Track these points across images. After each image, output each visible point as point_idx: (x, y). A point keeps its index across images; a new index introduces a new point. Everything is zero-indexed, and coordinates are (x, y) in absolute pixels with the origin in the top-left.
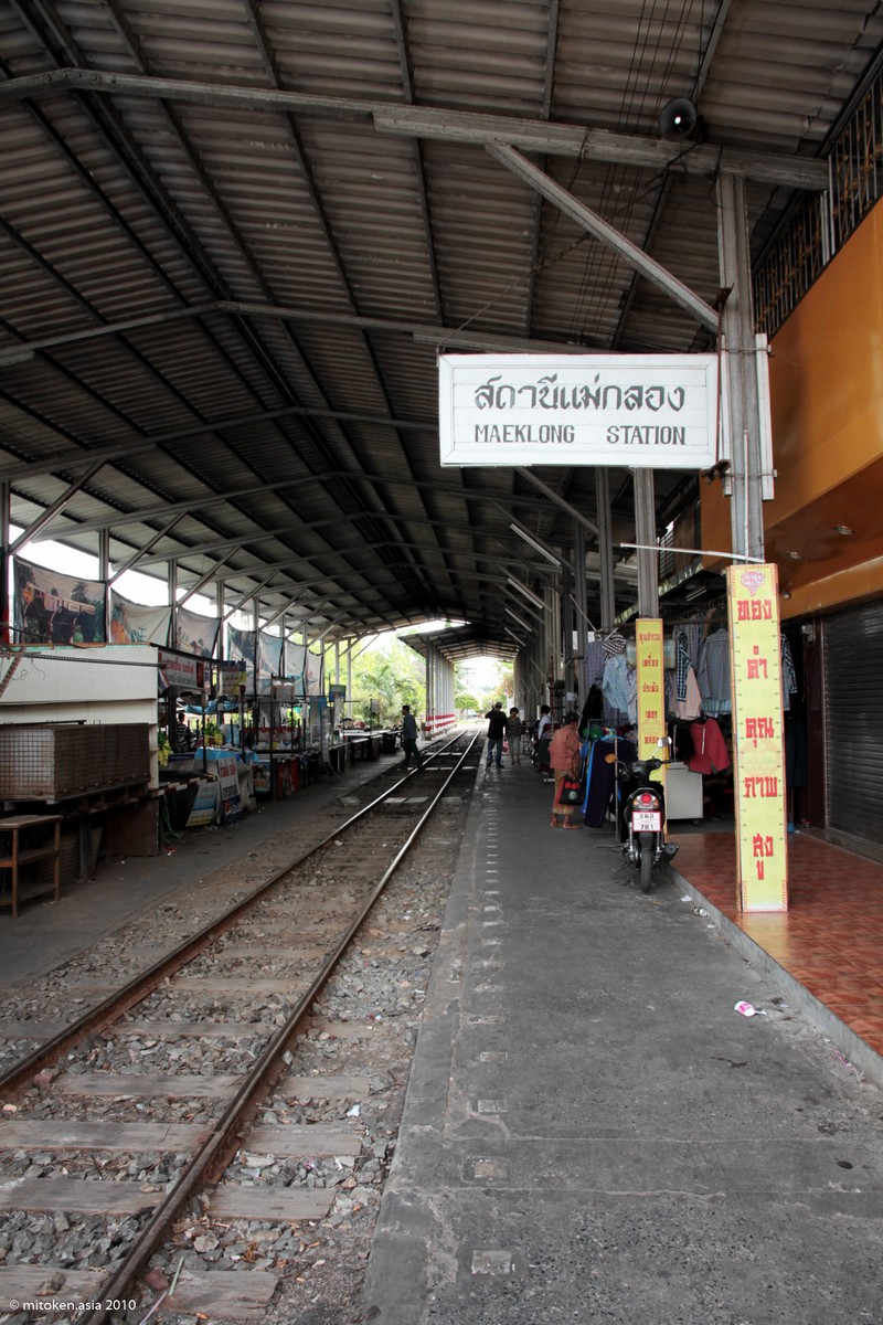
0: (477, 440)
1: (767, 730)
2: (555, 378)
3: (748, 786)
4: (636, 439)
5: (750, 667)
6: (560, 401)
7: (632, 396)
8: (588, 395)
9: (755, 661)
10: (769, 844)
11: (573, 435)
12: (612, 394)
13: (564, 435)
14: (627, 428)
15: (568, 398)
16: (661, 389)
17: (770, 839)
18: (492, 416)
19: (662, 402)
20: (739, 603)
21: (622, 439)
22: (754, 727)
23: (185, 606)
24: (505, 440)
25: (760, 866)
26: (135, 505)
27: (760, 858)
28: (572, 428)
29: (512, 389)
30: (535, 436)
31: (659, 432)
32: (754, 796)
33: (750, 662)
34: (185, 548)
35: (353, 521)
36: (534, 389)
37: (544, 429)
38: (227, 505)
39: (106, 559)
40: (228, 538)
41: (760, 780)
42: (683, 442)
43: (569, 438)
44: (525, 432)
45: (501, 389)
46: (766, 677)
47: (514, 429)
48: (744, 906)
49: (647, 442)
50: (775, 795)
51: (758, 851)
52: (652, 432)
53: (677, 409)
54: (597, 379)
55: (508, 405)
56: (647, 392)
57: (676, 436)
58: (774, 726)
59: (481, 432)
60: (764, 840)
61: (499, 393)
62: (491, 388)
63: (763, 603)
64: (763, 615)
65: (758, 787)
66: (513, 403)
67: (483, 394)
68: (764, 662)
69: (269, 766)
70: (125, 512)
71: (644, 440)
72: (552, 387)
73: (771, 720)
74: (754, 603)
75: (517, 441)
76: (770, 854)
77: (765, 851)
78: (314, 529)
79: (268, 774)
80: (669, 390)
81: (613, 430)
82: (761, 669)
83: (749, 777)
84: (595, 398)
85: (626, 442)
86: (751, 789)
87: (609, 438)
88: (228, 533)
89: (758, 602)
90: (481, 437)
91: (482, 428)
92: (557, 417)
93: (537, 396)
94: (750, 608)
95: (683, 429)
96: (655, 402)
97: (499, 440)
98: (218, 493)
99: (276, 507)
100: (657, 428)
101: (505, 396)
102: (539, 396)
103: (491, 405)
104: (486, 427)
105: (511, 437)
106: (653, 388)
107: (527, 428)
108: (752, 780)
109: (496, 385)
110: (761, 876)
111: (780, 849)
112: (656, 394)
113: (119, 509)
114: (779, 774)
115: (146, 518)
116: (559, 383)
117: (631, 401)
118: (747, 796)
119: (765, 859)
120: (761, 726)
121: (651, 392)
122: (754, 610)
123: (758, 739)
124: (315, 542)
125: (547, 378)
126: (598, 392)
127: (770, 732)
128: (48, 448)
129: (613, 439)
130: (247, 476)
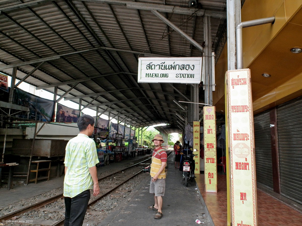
0: (146, 77)
1: (212, 146)
2: (164, 63)
3: (207, 160)
4: (183, 77)
5: (208, 131)
6: (165, 68)
7: (182, 67)
8: (172, 67)
9: (209, 129)
10: (212, 175)
11: (168, 76)
12: (177, 66)
13: (166, 76)
14: (180, 74)
15: (167, 67)
16: (189, 65)
17: (212, 174)
18: (150, 71)
19: (189, 68)
20: (206, 115)
21: (179, 77)
22: (209, 145)
23: (100, 117)
24: (152, 77)
25: (210, 180)
26: (88, 93)
27: (210, 179)
28: (168, 74)
29: (155, 65)
30: (159, 76)
31: (188, 75)
32: (209, 163)
33: (208, 129)
34: (101, 104)
35: (139, 99)
36: (160, 65)
37: (162, 74)
38: (109, 94)
39: (80, 104)
40: (110, 102)
41: (210, 159)
42: (193, 78)
43: (167, 77)
44: (157, 75)
45: (152, 65)
46: (212, 133)
47: (155, 74)
48: (206, 191)
49: (185, 78)
50: (214, 163)
51: (210, 177)
52: (186, 75)
53: (193, 70)
54: (174, 63)
55: (153, 69)
56: (186, 66)
57: (192, 76)
58: (214, 145)
59: (147, 75)
60: (211, 174)
61: (152, 66)
62: (150, 65)
63: (212, 116)
64: (212, 118)
65: (210, 160)
66: (155, 68)
67: (148, 66)
68: (211, 130)
69: (114, 154)
70: (86, 94)
71: (184, 77)
72: (164, 65)
73: (213, 144)
74: (209, 115)
75: (155, 77)
76: (213, 177)
77: (211, 177)
78: (130, 100)
79: (113, 156)
80: (191, 66)
81: (177, 75)
82: (211, 131)
83: (207, 158)
84: (173, 67)
85: (180, 77)
86: (208, 161)
87: (176, 77)
88: (111, 101)
89: (210, 115)
90: (147, 76)
91: (147, 74)
92: (164, 72)
93: (160, 67)
94: (208, 117)
95: (194, 74)
96: (187, 68)
97: (151, 77)
98: (107, 91)
99: (121, 95)
100: (188, 74)
101: (153, 67)
102: (161, 67)
103: (150, 69)
104: (148, 74)
105: (154, 76)
106: (187, 65)
107: (157, 74)
108: (208, 158)
109: (151, 64)
110: (210, 183)
111: (215, 176)
112: (188, 66)
113: (84, 94)
114: (215, 157)
115: (90, 96)
116: (165, 64)
117: (182, 68)
118: (207, 162)
119: (211, 179)
120: (210, 146)
121: (187, 66)
122: (209, 117)
123: (210, 149)
124: (131, 104)
125: (163, 63)
126: (174, 66)
127: (213, 147)
128: (67, 79)
129: (177, 77)
130: (113, 87)
